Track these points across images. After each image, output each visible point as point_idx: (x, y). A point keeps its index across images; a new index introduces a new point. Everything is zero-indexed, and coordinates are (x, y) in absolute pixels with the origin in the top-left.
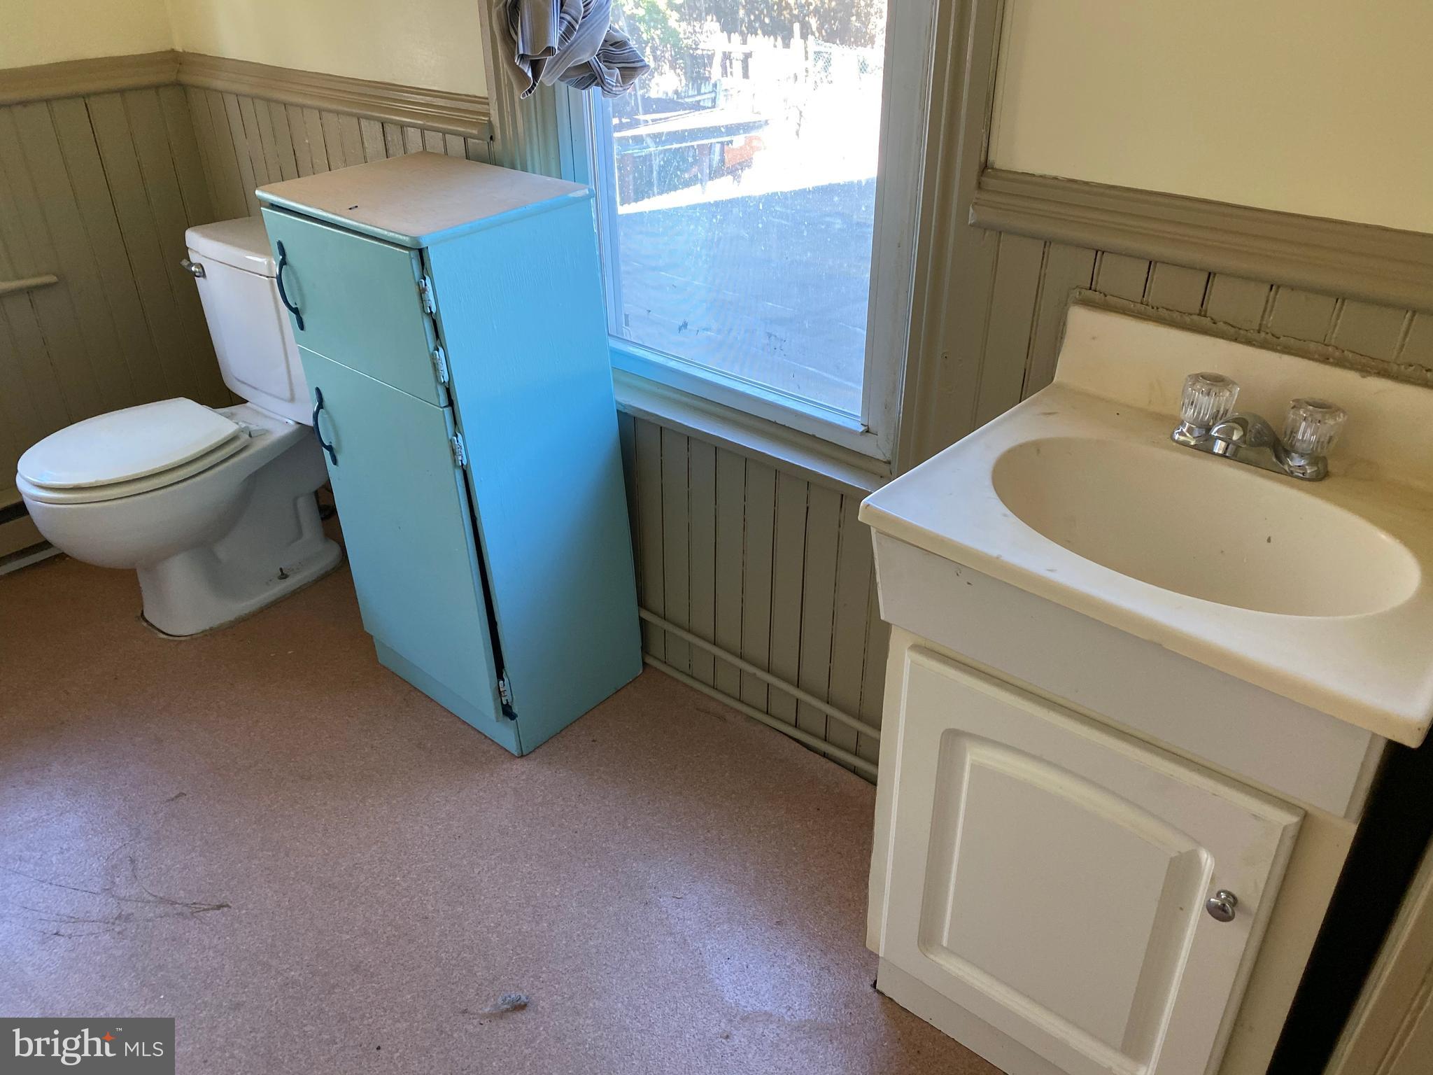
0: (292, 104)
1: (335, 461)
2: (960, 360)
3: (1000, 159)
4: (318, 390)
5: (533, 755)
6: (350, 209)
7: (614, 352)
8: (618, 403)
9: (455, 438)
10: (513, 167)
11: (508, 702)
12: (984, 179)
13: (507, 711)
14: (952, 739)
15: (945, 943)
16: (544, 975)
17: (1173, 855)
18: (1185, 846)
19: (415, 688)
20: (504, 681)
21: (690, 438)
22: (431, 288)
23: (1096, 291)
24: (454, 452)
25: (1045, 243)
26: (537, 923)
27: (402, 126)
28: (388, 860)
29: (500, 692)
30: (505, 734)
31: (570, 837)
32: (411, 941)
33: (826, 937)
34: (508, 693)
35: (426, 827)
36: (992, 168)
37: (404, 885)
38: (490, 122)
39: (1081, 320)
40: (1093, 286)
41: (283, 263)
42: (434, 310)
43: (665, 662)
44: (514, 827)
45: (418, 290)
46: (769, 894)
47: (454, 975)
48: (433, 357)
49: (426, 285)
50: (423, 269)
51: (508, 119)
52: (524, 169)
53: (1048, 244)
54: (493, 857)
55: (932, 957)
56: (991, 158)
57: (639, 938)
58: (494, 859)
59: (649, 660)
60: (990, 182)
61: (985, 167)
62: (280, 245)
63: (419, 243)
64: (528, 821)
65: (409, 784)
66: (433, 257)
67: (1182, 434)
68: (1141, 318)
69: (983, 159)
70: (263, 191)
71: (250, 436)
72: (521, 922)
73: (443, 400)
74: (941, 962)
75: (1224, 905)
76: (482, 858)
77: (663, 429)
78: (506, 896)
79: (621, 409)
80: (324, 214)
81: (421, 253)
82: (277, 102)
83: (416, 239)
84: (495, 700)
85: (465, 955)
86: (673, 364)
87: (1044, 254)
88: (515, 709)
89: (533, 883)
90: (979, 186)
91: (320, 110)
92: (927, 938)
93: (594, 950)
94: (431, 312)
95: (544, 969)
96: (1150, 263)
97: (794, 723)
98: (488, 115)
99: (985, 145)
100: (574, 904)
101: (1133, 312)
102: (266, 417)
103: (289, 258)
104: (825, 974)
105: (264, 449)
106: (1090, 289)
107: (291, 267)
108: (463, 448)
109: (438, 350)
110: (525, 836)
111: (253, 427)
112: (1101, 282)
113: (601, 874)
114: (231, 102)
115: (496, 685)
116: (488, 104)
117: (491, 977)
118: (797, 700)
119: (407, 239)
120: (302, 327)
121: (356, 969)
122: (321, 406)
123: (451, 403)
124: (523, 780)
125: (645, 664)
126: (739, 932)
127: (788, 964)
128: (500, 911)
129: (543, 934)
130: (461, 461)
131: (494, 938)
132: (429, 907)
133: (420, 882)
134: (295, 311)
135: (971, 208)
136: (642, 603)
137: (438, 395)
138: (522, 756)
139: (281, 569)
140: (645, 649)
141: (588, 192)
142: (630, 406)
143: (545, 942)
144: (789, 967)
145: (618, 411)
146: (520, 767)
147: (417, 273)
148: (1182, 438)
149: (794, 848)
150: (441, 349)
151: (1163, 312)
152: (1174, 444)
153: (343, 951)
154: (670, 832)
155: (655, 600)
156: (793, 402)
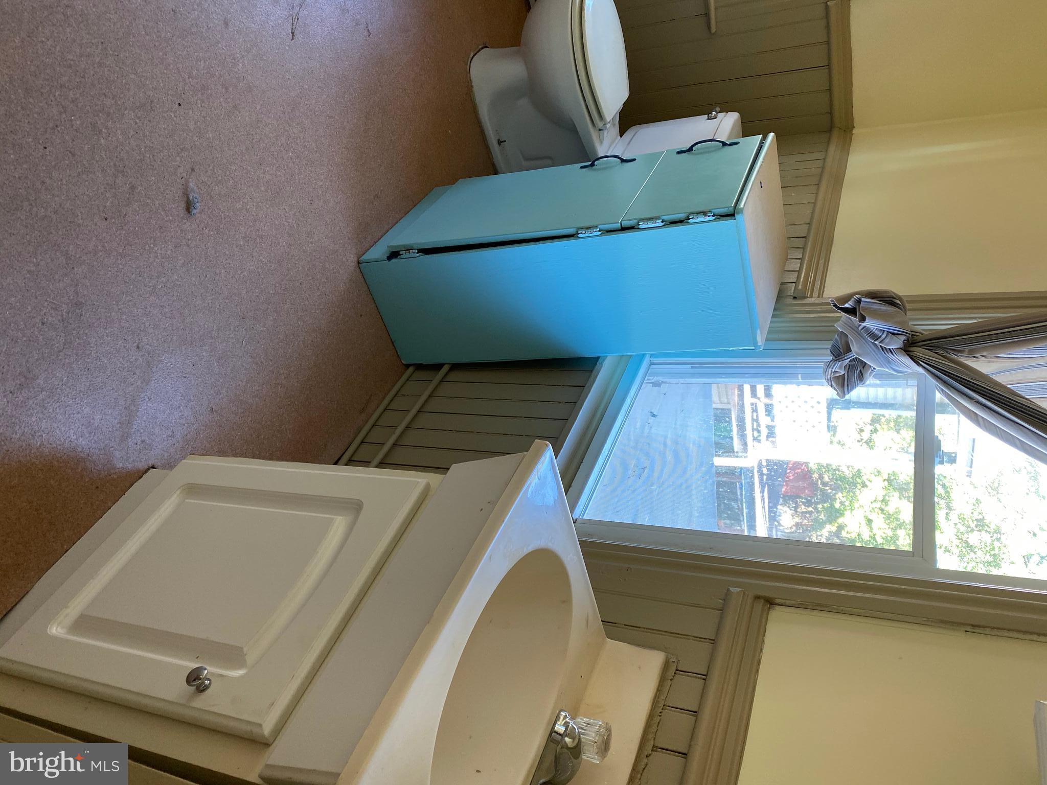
0: (818, 189)
1: (582, 167)
2: (625, 580)
3: (776, 614)
4: (634, 160)
5: (358, 270)
6: (761, 183)
7: (643, 356)
8: (607, 356)
9: (598, 230)
10: (775, 309)
11: (400, 255)
12: (762, 601)
13: (394, 255)
14: (355, 507)
15: (187, 501)
16: (207, 231)
17: (245, 649)
18: (250, 659)
19: (415, 206)
20: (417, 253)
21: (575, 405)
22: (706, 220)
23: (675, 673)
24: (588, 228)
25: (714, 640)
26: (243, 238)
27: (803, 248)
28: (304, 151)
29: (409, 250)
30: (378, 251)
31: (298, 279)
32: (247, 149)
33: (195, 442)
34: (408, 255)
35: (321, 183)
36: (769, 608)
37: (286, 157)
38: (808, 297)
39: (654, 661)
40: (678, 672)
41: (724, 144)
42: (690, 221)
43: (408, 380)
44: (312, 243)
45: (705, 211)
46: (234, 408)
47: (219, 171)
48: (658, 218)
49: (709, 216)
50: (720, 216)
51: (808, 308)
52: (773, 316)
53: (712, 642)
54: (294, 222)
55: (178, 492)
56: (777, 607)
57: (220, 306)
58: (292, 223)
59: (411, 369)
60: (759, 605)
61: (770, 603)
62: (737, 143)
63: (738, 213)
64: (314, 254)
65: (352, 182)
66: (729, 222)
67: (565, 717)
68: (653, 703)
69: (778, 601)
70: (774, 137)
71: (600, 130)
72: (247, 227)
73: (625, 224)
74: (173, 499)
75: (200, 679)
76: (294, 214)
77: (583, 388)
78: (266, 223)
79: (600, 361)
80: (758, 165)
81: (731, 215)
82: (820, 182)
83: (742, 210)
84: (404, 246)
85: (231, 182)
86: (628, 401)
87: (705, 639)
88: (394, 260)
89: (272, 244)
90: (757, 597)
91: (815, 204)
92: (193, 490)
93: (218, 272)
94: (689, 219)
95: (212, 233)
96: (696, 712)
97: (353, 459)
98: (811, 296)
99: (788, 602)
100: (252, 268)
101: (658, 698)
102: (610, 146)
103: (727, 148)
104: (169, 433)
105: (590, 136)
106: (676, 670)
107: (719, 149)
108: (591, 235)
109: (662, 222)
110: (304, 248)
111: (605, 132)
112: (681, 679)
113: (269, 292)
114: (820, 155)
115: (415, 248)
116: (819, 297)
117: (212, 194)
118: (370, 462)
119: (742, 206)
120: (678, 153)
121: (235, 107)
122: (623, 161)
123: (623, 229)
124: (342, 259)
125: (408, 366)
126: (211, 379)
127: (181, 407)
128: (256, 215)
129: (235, 239)
130: (582, 233)
131: (238, 206)
132: (268, 169)
133: (286, 168)
134: (690, 149)
135: (740, 589)
136: (455, 367)
137: (630, 220)
138: (359, 263)
139: (505, 141)
140: (420, 367)
141: (759, 344)
142: (602, 367)
143: (230, 240)
144: (179, 407)
145: (599, 357)
146: (352, 259)
147: (717, 211)
148: (562, 718)
149: (262, 437)
150: (662, 224)
151: (657, 719)
152: (558, 712)
153: (249, 102)
154: (289, 350)
155: (456, 376)
156: (597, 474)
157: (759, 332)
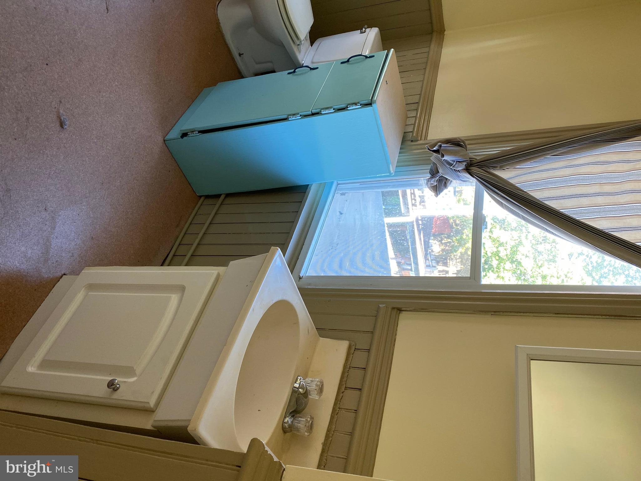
0: (425, 71)
1: (289, 73)
2: (328, 306)
3: (403, 315)
4: (317, 68)
5: (164, 145)
6: (386, 81)
7: (332, 183)
8: (312, 184)
9: (299, 115)
10: (401, 149)
11: (188, 135)
12: (396, 310)
13: (184, 135)
14: (182, 289)
15: (89, 293)
16: (74, 137)
17: (135, 368)
18: (138, 371)
19: (193, 101)
20: (198, 133)
21: (297, 213)
22: (357, 107)
23: (354, 351)
24: (294, 115)
25: (372, 332)
26: (96, 137)
27: (417, 110)
28: (124, 80)
29: (193, 132)
30: (175, 133)
31: (130, 156)
32: (90, 84)
33: (86, 257)
34: (192, 135)
35: (137, 98)
36: (399, 313)
37: (114, 85)
38: (418, 140)
39: (342, 346)
40: (356, 350)
41: (366, 57)
42: (348, 108)
43: (201, 205)
44: (136, 134)
45: (356, 102)
46: (104, 235)
47: (76, 100)
48: (331, 108)
49: (358, 105)
50: (364, 105)
51: (419, 147)
52: (400, 153)
53: (372, 333)
54: (124, 123)
55: (83, 289)
56: (404, 312)
57: (88, 179)
58: (123, 124)
59: (202, 199)
60: (395, 312)
61: (400, 310)
62: (373, 56)
63: (373, 103)
64: (138, 140)
65: (155, 93)
66: (369, 109)
67: (300, 379)
68: (344, 366)
69: (403, 309)
70: (393, 51)
71: (298, 45)
72: (97, 131)
73: (314, 111)
74: (81, 293)
75: (114, 385)
76: (124, 119)
77: (301, 203)
78: (108, 126)
79: (309, 186)
80: (384, 71)
81: (370, 104)
82: (426, 65)
83: (375, 102)
84: (190, 129)
85: (84, 105)
86: (326, 207)
87: (369, 332)
88: (185, 138)
89: (113, 138)
90: (393, 308)
91: (423, 81)
92: (91, 287)
93: (84, 159)
94: (348, 107)
95: (77, 138)
96: (365, 368)
97: (176, 254)
98: (421, 140)
99: (408, 309)
100: (103, 154)
101: (347, 364)
102: (306, 53)
103: (368, 59)
104: (70, 254)
105: (293, 49)
106: (355, 349)
107: (364, 60)
108: (296, 118)
109: (333, 110)
110: (132, 137)
111: (302, 46)
112: (358, 353)
113: (115, 167)
114: (426, 50)
115: (196, 130)
116: (425, 140)
117: (74, 115)
118: (186, 255)
119: (375, 99)
120: (342, 63)
121: (80, 60)
122: (311, 69)
123: (313, 114)
124: (154, 140)
125: (200, 197)
126: (89, 221)
127: (75, 239)
128: (102, 123)
129: (91, 139)
130: (290, 118)
131: (90, 119)
132: (104, 94)
133: (115, 92)
134: (348, 61)
135: (384, 305)
136: (228, 195)
137: (316, 109)
138: (164, 141)
139: (243, 54)
140: (207, 197)
141: (392, 172)
142: (310, 190)
143: (88, 140)
144: (74, 240)
145: (308, 185)
146: (160, 139)
147: (362, 102)
148: (299, 379)
149: (123, 249)
150: (334, 111)
151: (346, 374)
152: (296, 377)
153: (87, 56)
154: (131, 198)
155: (229, 200)
156: (311, 251)
157: (391, 165)
